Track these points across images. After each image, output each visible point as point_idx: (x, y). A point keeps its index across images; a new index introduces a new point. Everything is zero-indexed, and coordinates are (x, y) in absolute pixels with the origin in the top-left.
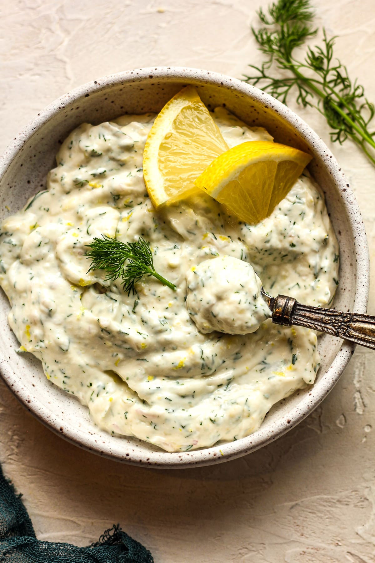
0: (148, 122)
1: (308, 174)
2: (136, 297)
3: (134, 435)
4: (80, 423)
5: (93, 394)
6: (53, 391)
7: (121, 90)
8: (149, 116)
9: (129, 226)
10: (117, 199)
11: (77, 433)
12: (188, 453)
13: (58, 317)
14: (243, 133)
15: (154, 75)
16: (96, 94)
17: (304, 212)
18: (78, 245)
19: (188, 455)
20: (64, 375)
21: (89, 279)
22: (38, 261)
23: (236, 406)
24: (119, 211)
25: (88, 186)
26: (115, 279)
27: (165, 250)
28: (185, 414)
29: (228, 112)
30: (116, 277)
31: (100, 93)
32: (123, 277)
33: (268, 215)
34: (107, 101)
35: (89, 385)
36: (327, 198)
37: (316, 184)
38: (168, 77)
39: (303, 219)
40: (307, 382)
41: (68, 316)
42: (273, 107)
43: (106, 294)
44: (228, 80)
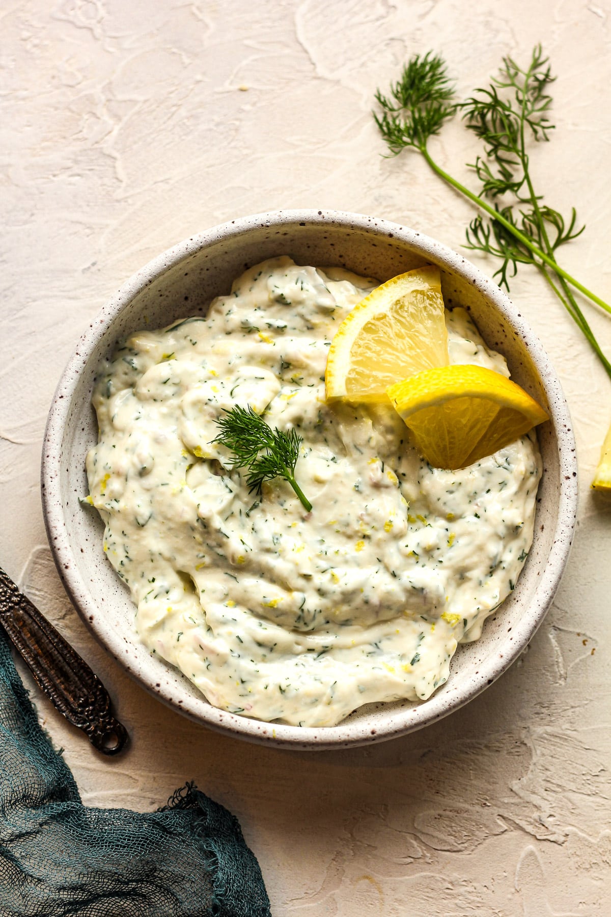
0: (364, 289)
1: (534, 438)
2: (259, 498)
3: (178, 665)
4: (118, 622)
5: (151, 593)
6: (104, 568)
7: (348, 235)
8: (370, 282)
9: (286, 408)
10: (285, 368)
11: (108, 631)
12: (233, 715)
13: (150, 481)
14: (476, 353)
15: (395, 235)
16: (315, 227)
17: (506, 482)
18: (213, 403)
19: (232, 718)
20: (126, 554)
21: (209, 451)
22: (155, 400)
23: (318, 684)
24: (281, 382)
25: (257, 336)
26: (240, 467)
27: (319, 457)
28: (252, 667)
29: (469, 319)
30: (243, 465)
31: (320, 227)
32: (249, 469)
33: (462, 466)
34: (325, 240)
35: (151, 579)
36: (546, 479)
37: (539, 455)
38: (412, 245)
39: (501, 490)
40: (419, 695)
41: (162, 485)
42: (524, 337)
43: (223, 478)
44: (483, 280)
